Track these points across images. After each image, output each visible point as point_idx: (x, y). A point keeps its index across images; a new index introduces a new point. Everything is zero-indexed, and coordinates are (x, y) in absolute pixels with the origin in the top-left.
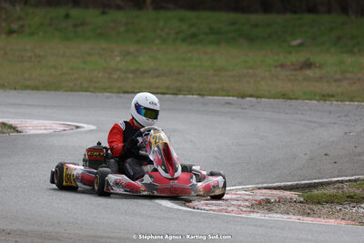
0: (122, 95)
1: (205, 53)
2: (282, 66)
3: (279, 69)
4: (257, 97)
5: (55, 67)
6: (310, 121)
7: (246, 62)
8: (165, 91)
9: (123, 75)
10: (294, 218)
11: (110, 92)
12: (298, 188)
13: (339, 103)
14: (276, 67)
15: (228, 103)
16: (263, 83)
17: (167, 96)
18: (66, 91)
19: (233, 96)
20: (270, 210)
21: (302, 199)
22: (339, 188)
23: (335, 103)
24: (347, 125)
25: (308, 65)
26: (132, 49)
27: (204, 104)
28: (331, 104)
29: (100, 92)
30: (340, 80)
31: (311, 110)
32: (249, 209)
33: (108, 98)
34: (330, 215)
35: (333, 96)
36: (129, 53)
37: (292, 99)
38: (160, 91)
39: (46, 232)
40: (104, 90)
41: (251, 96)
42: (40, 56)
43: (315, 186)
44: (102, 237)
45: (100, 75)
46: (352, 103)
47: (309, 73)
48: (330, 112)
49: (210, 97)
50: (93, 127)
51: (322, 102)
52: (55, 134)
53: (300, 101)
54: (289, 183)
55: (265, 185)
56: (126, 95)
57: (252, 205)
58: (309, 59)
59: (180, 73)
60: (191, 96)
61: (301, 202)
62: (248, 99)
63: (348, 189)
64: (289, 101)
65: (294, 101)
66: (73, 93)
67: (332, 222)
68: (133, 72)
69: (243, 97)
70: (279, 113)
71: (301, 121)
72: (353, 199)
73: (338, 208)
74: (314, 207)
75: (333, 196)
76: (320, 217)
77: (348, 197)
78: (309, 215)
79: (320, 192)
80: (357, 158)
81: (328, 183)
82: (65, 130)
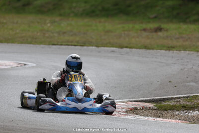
0: (51, 46)
1: (100, 22)
2: (145, 30)
3: (143, 32)
4: (130, 48)
5: (12, 29)
7: (123, 27)
8: (76, 44)
9: (51, 35)
10: (151, 119)
11: (45, 44)
12: (153, 101)
14: (141, 30)
15: (113, 51)
16: (133, 39)
17: (77, 47)
18: (19, 43)
19: (116, 47)
20: (137, 114)
21: (156, 108)
22: (177, 101)
23: (175, 52)
24: (182, 65)
25: (159, 29)
26: (57, 19)
27: (99, 52)
28: (173, 52)
29: (38, 44)
30: (178, 38)
31: (161, 55)
32: (125, 113)
33: (43, 48)
34: (173, 117)
35: (174, 48)
36: (55, 22)
38: (73, 44)
39: (6, 126)
40: (41, 43)
41: (126, 47)
42: (3, 23)
43: (164, 100)
44: (39, 129)
45: (39, 34)
46: (185, 52)
47: (160, 34)
48: (172, 57)
49: (103, 48)
50: (34, 65)
51: (168, 51)
52: (12, 68)
53: (155, 50)
54: (149, 98)
55: (134, 99)
56: (54, 46)
57: (127, 111)
59: (84, 34)
60: (91, 47)
61: (155, 109)
62: (125, 49)
63: (182, 102)
64: (148, 51)
65: (151, 50)
66: (23, 45)
67: (173, 121)
68: (59, 33)
69: (122, 47)
70: (143, 57)
71: (155, 62)
72: (185, 108)
73: (177, 113)
74: (163, 112)
75: (174, 106)
76: (166, 118)
77: (183, 107)
78: (159, 117)
79: (166, 103)
80: (188, 84)
81: (171, 99)
82: (17, 66)
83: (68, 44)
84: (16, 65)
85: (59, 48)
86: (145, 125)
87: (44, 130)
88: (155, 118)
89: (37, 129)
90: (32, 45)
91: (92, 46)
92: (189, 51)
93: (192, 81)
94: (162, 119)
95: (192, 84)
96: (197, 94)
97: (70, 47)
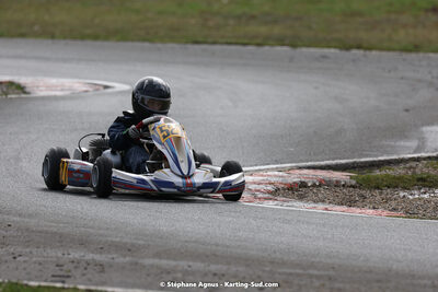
0: (189, 46)
3: (430, 14)
4: (366, 49)
8: (246, 41)
12: (353, 168)
14: (427, 10)
15: (324, 56)
19: (335, 47)
21: (354, 182)
22: (410, 168)
27: (291, 60)
41: (359, 47)
49: (304, 50)
50: (128, 87)
60: (279, 48)
61: (352, 187)
62: (354, 51)
63: (421, 170)
69: (347, 48)
72: (425, 182)
73: (402, 194)
75: (398, 179)
77: (419, 180)
79: (383, 172)
82: (86, 91)
84: (85, 89)
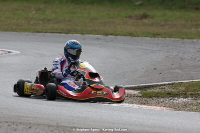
0: (35, 33)
1: (85, 9)
2: (130, 17)
3: (128, 19)
4: (115, 35)
6: (145, 50)
7: (109, 14)
8: (61, 31)
9: (36, 22)
10: (136, 106)
11: (29, 32)
12: (138, 88)
13: (163, 39)
14: (126, 17)
15: (98, 39)
16: (118, 27)
17: (62, 34)
18: (3, 31)
19: (101, 34)
21: (141, 95)
22: (162, 88)
23: (160, 39)
24: (168, 52)
25: (145, 16)
26: (42, 7)
27: (84, 39)
28: (158, 40)
29: (23, 32)
30: (164, 25)
31: (146, 43)
33: (27, 35)
34: (157, 104)
35: (159, 35)
36: (40, 9)
37: (135, 36)
38: (57, 31)
40: (26, 30)
41: (111, 34)
43: (149, 87)
44: (23, 117)
45: (23, 22)
46: (170, 39)
47: (146, 21)
48: (158, 44)
49: (87, 35)
50: (19, 52)
51: (153, 38)
53: (140, 38)
54: (133, 86)
56: (38, 34)
58: (145, 13)
59: (69, 21)
60: (76, 35)
61: (140, 97)
62: (110, 36)
63: (167, 89)
64: (134, 38)
65: (136, 38)
66: (7, 32)
67: (158, 108)
68: (43, 20)
69: (107, 35)
70: (128, 44)
71: (141, 49)
72: (170, 95)
73: (162, 100)
74: (147, 99)
75: (159, 93)
76: (151, 105)
77: (168, 94)
78: (144, 104)
79: (151, 90)
80: (173, 71)
81: (156, 86)
82: (1, 54)
83: (53, 31)
85: (43, 36)
86: (129, 112)
87: (28, 117)
88: (139, 105)
89: (21, 116)
90: (16, 33)
91: (77, 33)
92: (174, 38)
93: (177, 68)
94: (146, 106)
95: (177, 71)
96: (182, 81)
97: (55, 34)
